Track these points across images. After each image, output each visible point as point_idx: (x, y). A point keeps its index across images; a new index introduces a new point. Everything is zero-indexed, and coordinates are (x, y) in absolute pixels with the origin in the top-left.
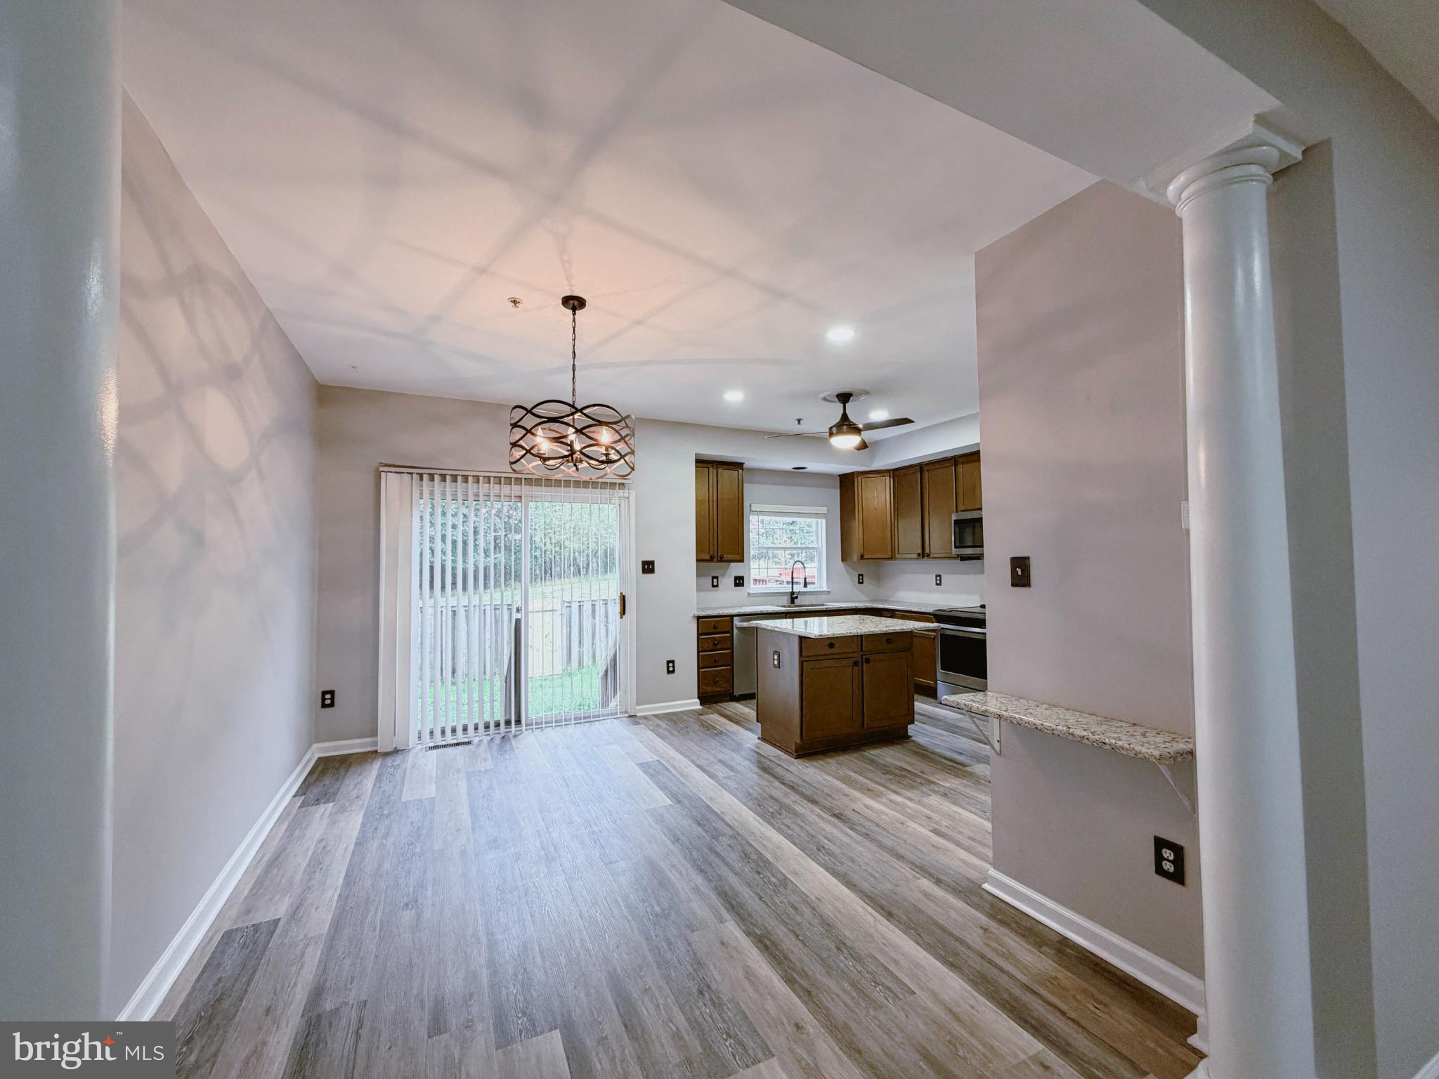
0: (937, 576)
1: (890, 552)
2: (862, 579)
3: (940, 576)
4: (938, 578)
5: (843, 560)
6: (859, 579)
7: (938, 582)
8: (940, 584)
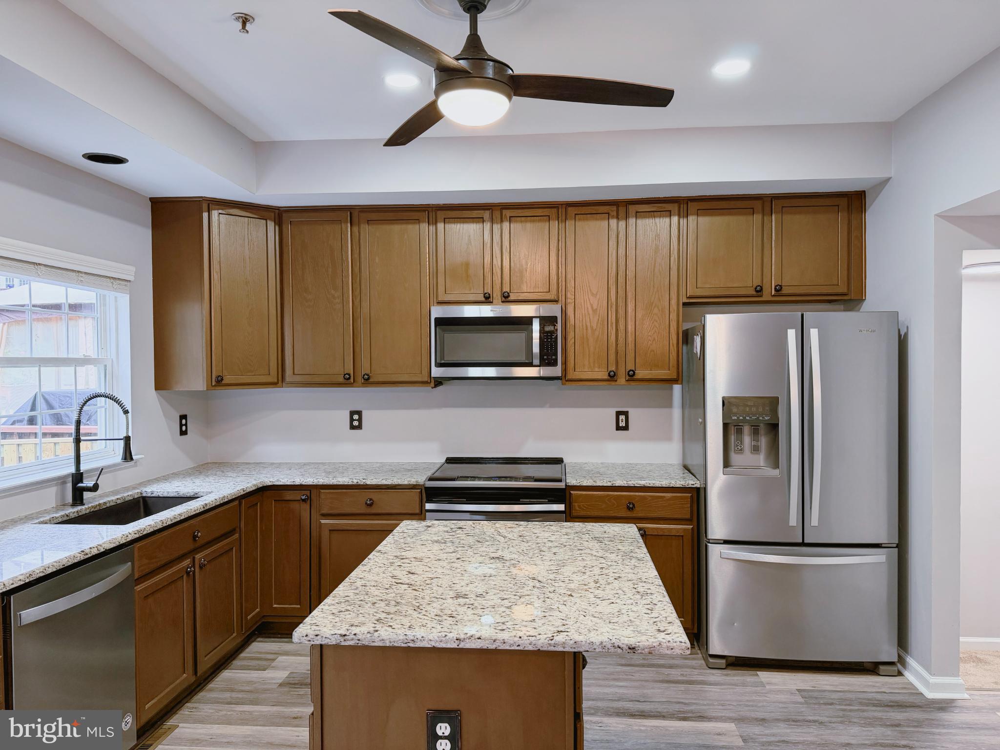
0: (352, 413)
1: (274, 371)
2: (186, 425)
3: (359, 413)
4: (356, 417)
5: (156, 389)
6: (181, 425)
7: (356, 423)
8: (359, 427)
